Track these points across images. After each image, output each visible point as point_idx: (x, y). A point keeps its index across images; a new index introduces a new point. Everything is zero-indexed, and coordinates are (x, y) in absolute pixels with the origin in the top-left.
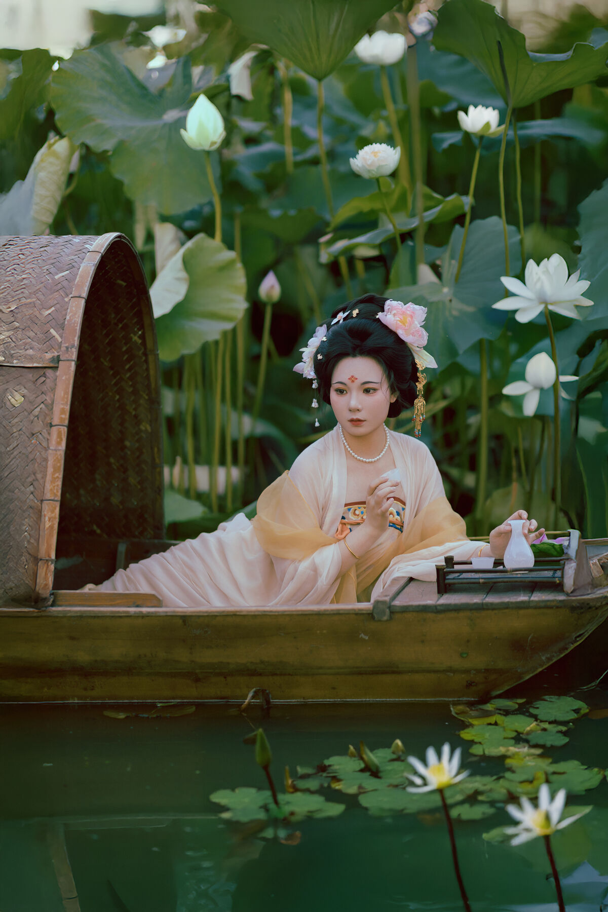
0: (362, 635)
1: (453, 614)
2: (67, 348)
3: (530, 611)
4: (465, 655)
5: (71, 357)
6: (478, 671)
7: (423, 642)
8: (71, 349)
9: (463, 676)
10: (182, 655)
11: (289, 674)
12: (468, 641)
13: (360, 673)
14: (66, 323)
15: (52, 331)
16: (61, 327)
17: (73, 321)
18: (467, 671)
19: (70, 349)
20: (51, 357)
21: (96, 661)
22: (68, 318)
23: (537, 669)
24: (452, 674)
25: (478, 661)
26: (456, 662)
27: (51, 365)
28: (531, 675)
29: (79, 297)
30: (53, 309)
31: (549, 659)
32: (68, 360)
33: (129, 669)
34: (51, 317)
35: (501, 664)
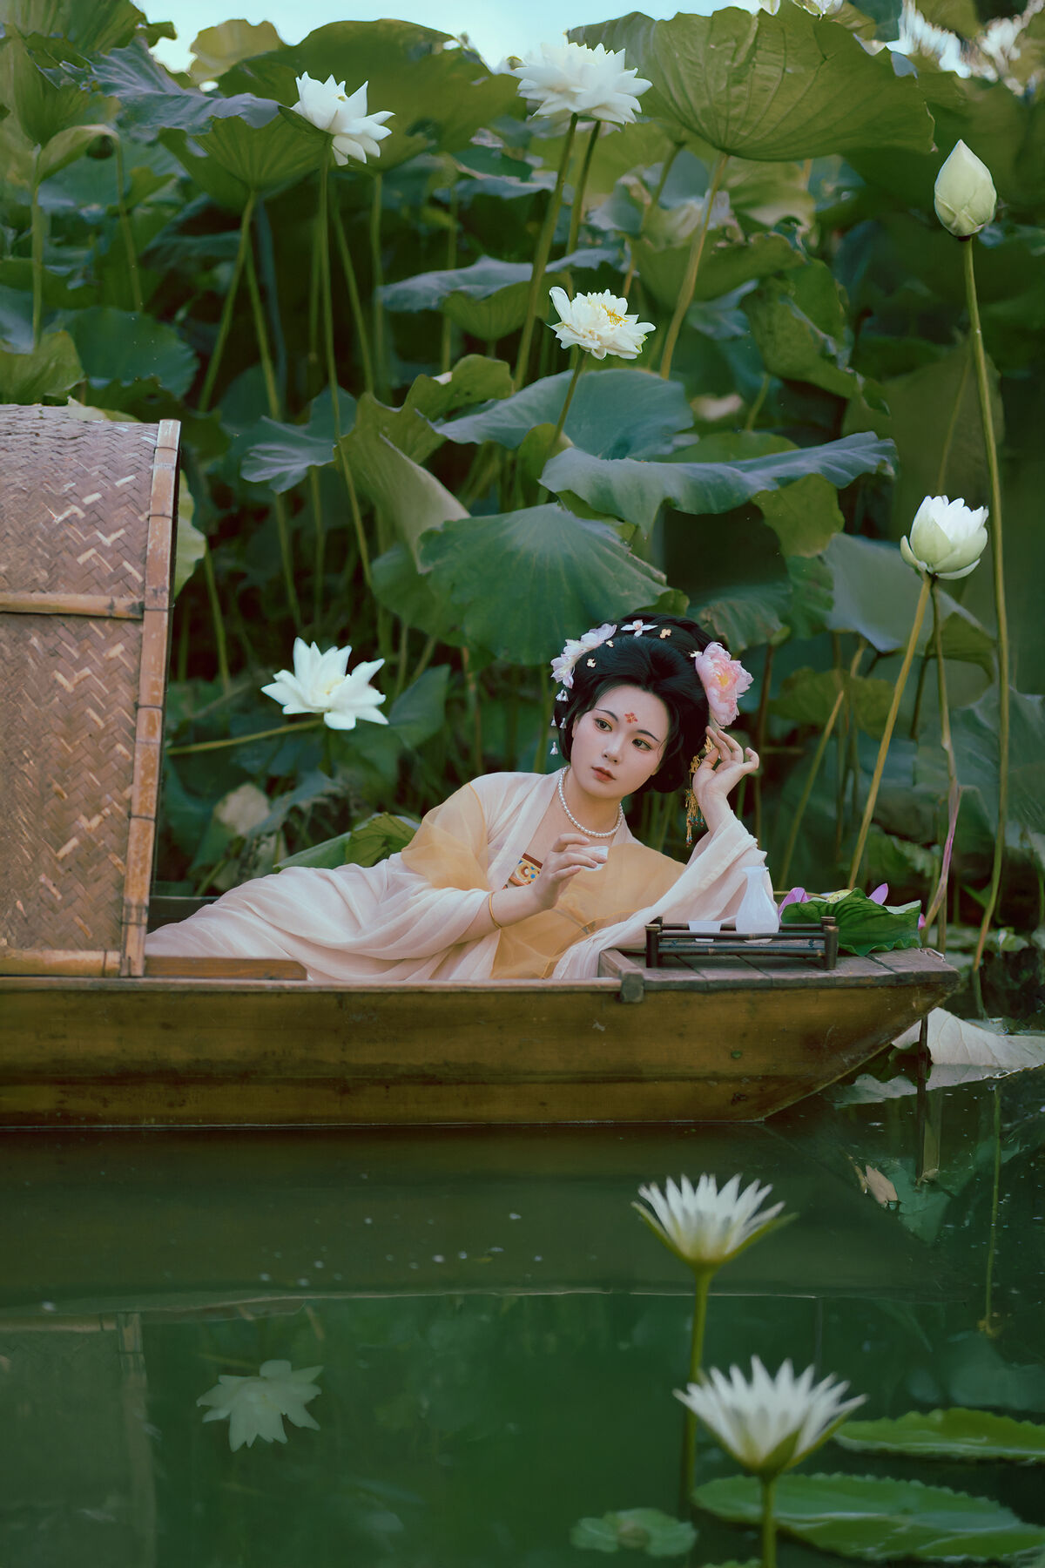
0: (597, 1025)
1: (729, 996)
2: (155, 591)
3: (834, 992)
4: (737, 1056)
5: (163, 605)
6: (753, 1079)
7: (681, 1035)
8: (161, 592)
9: (730, 1086)
10: (330, 1054)
11: (483, 1083)
12: (744, 1035)
13: (584, 1081)
14: (148, 553)
15: (126, 564)
16: (143, 560)
17: (159, 551)
18: (737, 1079)
19: (159, 594)
20: (130, 603)
21: (197, 1061)
22: (150, 546)
23: (836, 1075)
24: (715, 1084)
25: (755, 1063)
26: (725, 1066)
27: (132, 615)
28: (826, 1085)
29: (163, 515)
30: (122, 532)
31: (853, 1062)
32: (159, 610)
33: (244, 1075)
34: (121, 543)
35: (786, 1069)
